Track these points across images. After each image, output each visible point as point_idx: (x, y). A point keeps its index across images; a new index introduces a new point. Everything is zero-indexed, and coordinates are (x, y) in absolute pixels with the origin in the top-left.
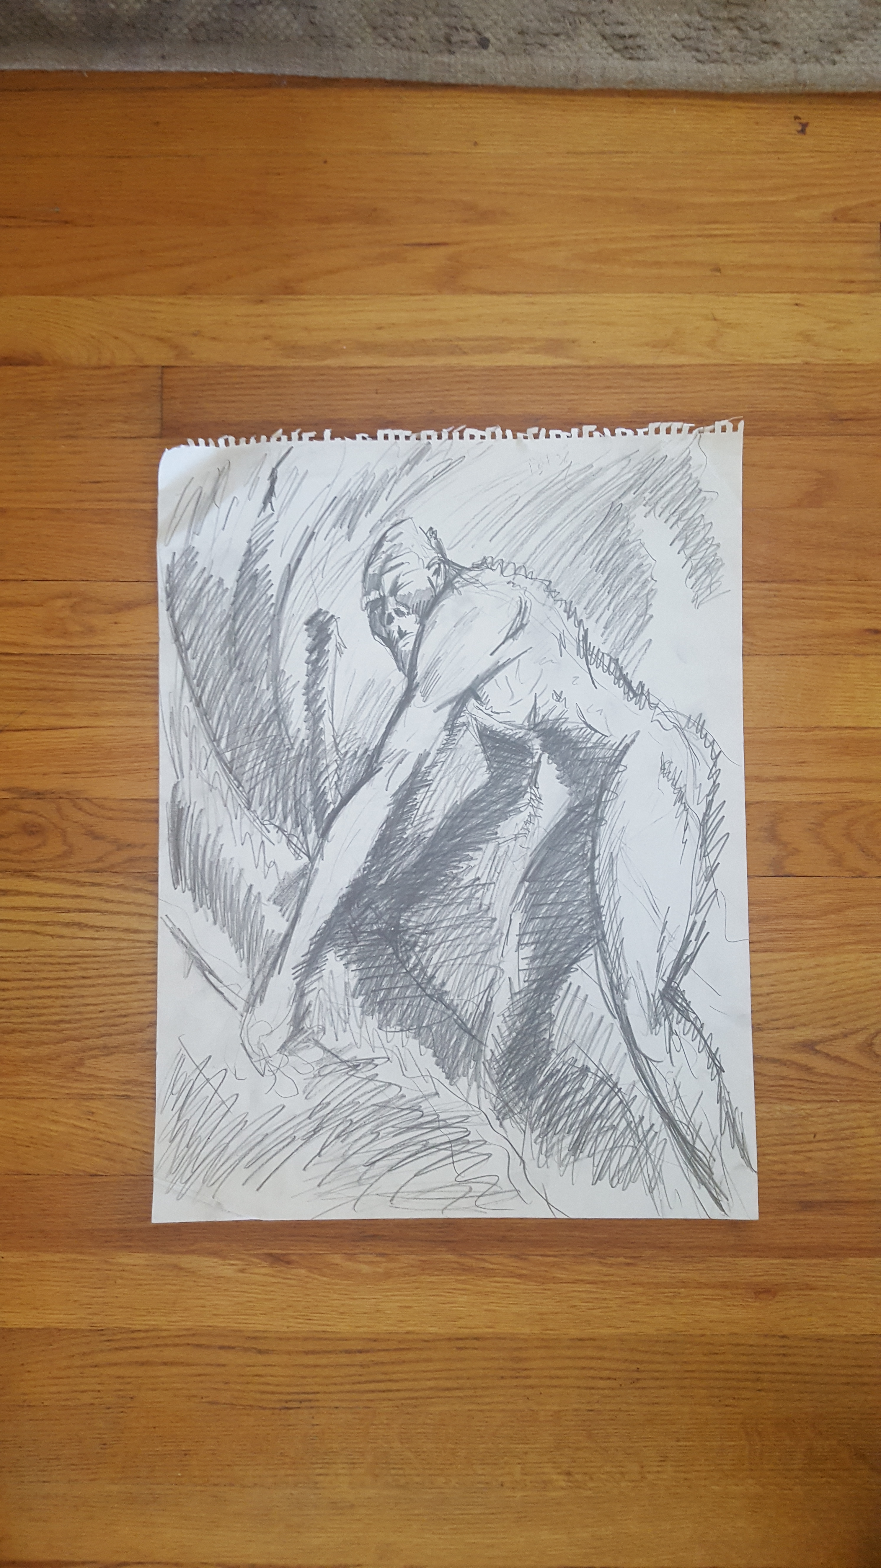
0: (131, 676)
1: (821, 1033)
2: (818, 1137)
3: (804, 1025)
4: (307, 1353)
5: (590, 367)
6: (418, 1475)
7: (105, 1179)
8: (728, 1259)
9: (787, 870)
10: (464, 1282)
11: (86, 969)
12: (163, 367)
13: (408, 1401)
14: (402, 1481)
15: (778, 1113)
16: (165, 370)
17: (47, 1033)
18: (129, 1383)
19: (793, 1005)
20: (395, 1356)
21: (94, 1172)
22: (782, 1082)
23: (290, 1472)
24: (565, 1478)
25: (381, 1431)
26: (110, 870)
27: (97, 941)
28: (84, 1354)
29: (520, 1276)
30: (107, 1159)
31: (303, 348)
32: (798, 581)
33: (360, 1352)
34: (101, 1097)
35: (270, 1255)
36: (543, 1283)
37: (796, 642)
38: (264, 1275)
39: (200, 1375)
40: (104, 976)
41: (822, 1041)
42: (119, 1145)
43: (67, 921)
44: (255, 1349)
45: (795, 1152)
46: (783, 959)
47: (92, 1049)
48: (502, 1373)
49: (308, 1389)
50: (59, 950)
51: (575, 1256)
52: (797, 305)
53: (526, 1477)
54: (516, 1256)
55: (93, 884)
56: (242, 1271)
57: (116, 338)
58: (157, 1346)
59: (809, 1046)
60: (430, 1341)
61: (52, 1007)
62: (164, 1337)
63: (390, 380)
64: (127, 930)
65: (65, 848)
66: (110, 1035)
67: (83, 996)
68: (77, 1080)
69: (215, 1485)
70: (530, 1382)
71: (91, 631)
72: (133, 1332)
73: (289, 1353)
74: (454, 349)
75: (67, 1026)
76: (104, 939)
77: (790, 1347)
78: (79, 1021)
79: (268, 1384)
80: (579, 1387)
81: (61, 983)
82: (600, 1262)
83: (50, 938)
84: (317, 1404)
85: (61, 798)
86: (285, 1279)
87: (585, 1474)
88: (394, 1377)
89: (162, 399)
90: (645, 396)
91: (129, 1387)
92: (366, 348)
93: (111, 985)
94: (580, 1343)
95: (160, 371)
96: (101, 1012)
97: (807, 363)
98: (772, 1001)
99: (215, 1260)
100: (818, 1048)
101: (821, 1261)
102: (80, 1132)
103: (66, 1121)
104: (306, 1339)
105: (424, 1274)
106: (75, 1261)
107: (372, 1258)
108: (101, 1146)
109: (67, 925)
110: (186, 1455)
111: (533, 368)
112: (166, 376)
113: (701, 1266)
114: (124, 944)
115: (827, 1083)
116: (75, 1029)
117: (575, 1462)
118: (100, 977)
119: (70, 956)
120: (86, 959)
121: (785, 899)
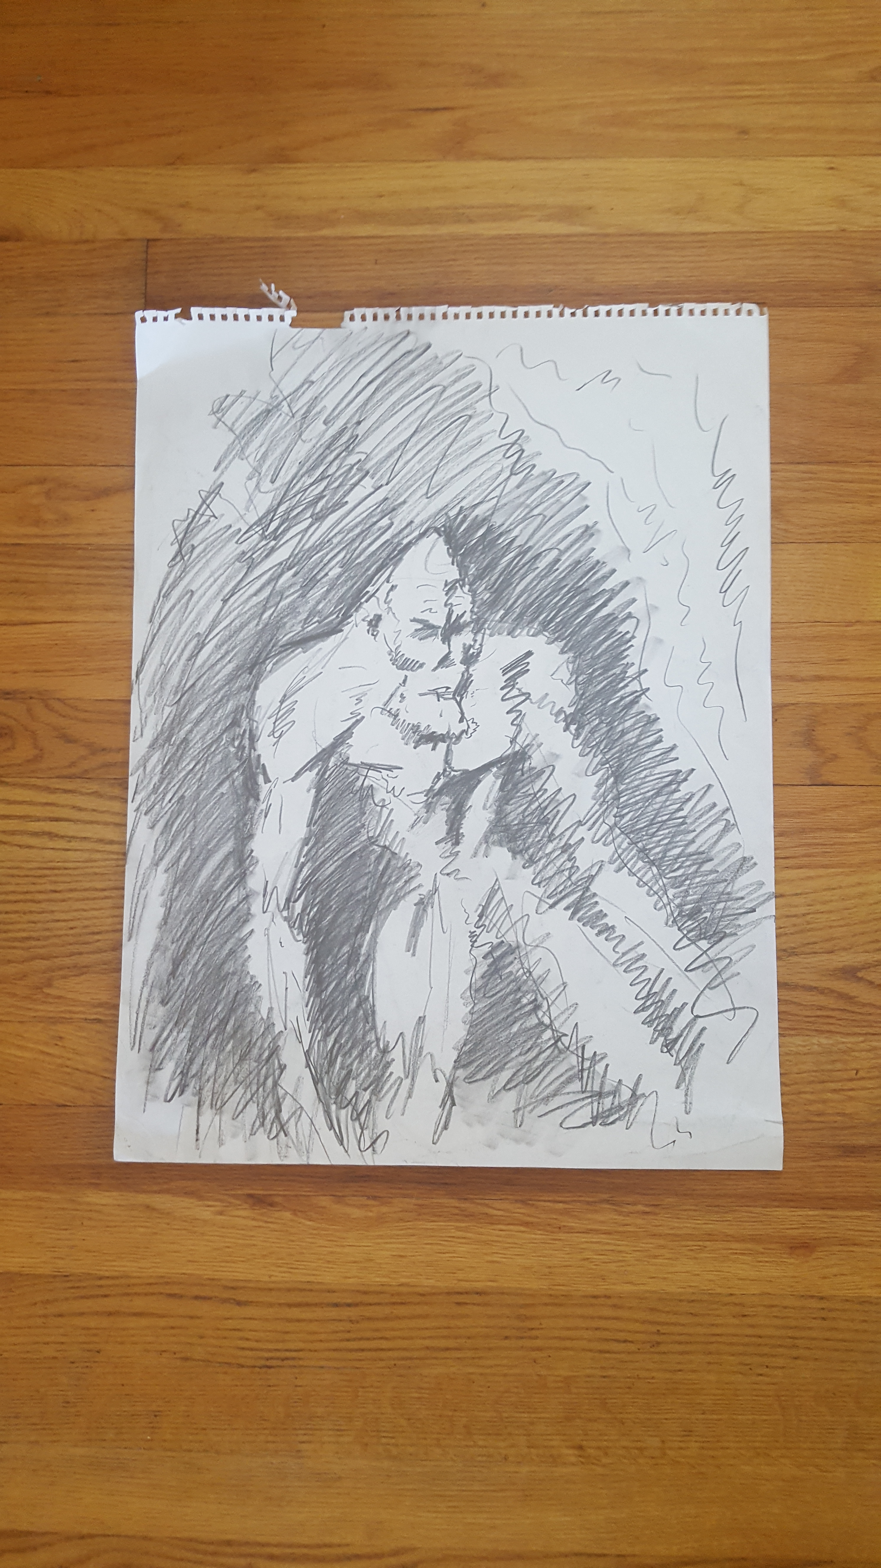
0: (108, 568)
1: (862, 958)
2: (862, 1074)
3: (845, 949)
4: (290, 1305)
5: (607, 235)
6: (412, 1445)
7: (73, 1110)
8: (758, 1210)
9: (824, 779)
10: (466, 1229)
11: (55, 882)
12: (148, 240)
13: (403, 1362)
14: (395, 1451)
15: (816, 1047)
16: (150, 243)
17: (14, 951)
18: (95, 1335)
19: (831, 927)
20: (387, 1310)
21: (62, 1102)
22: (819, 1013)
23: (270, 1438)
24: (576, 1452)
25: (371, 1395)
26: (84, 776)
27: (69, 852)
28: (48, 1302)
29: (526, 1224)
30: (76, 1088)
31: (298, 218)
32: (837, 462)
33: (349, 1305)
34: (69, 1021)
35: (251, 1196)
36: (552, 1232)
37: (834, 529)
38: (244, 1218)
39: (173, 1328)
40: (75, 890)
41: (866, 967)
42: (89, 1073)
43: (37, 830)
44: (234, 1300)
45: (835, 1091)
46: (820, 876)
47: (61, 968)
48: (507, 1333)
49: (291, 1346)
50: (27, 862)
51: (588, 1203)
52: (832, 168)
53: (532, 1450)
54: (523, 1202)
55: (66, 791)
56: (221, 1213)
57: (100, 211)
58: (128, 1294)
59: (850, 973)
60: (426, 1296)
61: (19, 922)
62: (134, 1285)
63: (390, 251)
64: (101, 841)
65: (36, 752)
66: (81, 953)
67: (53, 912)
68: (44, 1002)
69: (190, 1451)
70: (538, 1343)
71: (66, 519)
72: (101, 1278)
73: (271, 1305)
74: (459, 216)
75: (34, 943)
76: (76, 850)
77: (830, 1310)
78: (48, 938)
79: (247, 1339)
80: (591, 1351)
81: (29, 897)
82: (616, 1210)
83: (18, 848)
84: (301, 1363)
85: (31, 698)
86: (266, 1222)
87: (599, 1448)
88: (388, 1334)
89: (146, 274)
90: (666, 265)
91: (95, 1339)
92: (364, 217)
93: (83, 900)
94: (594, 1301)
95: (145, 243)
96: (72, 928)
97: (843, 230)
98: (808, 923)
99: (191, 1201)
100: (860, 974)
101: (864, 1213)
102: (48, 1059)
103: (31, 1045)
104: (289, 1290)
105: (419, 1220)
106: (40, 1199)
107: (364, 1200)
108: (69, 1074)
109: (35, 834)
110: (156, 1416)
111: (545, 236)
112: (151, 251)
113: (729, 1217)
114: (98, 856)
115: (870, 1014)
116: (44, 947)
117: (586, 1435)
118: (71, 890)
119: (39, 868)
120: (56, 872)
121: (824, 810)
